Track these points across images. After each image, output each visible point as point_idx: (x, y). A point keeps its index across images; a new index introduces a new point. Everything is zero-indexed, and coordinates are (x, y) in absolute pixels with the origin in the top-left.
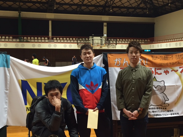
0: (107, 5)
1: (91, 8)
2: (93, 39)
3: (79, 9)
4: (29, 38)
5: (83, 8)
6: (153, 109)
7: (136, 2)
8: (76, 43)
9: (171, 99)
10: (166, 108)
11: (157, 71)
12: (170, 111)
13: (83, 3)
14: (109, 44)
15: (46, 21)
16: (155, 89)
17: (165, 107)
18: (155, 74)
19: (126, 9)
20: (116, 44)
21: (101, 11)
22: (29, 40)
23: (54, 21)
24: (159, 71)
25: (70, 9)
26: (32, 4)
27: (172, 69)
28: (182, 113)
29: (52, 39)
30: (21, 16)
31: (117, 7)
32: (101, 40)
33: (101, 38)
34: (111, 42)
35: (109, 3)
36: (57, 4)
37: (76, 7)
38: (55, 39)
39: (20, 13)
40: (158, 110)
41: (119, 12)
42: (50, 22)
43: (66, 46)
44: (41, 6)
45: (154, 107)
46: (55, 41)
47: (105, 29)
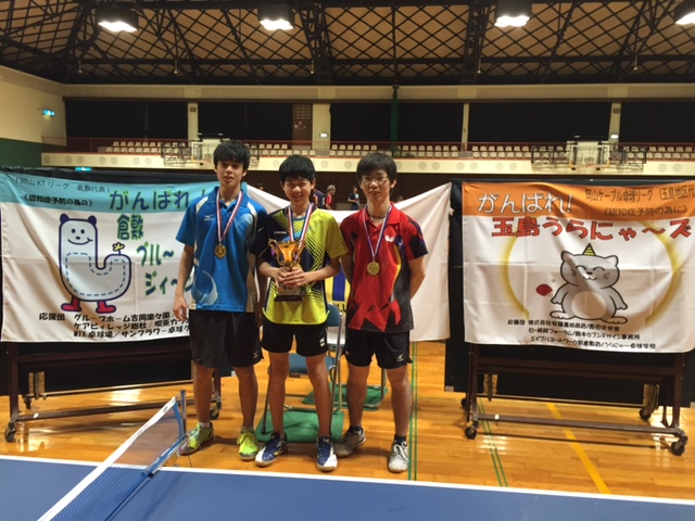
0: (625, 53)
1: (577, 65)
2: (575, 149)
3: (543, 69)
4: (414, 148)
5: (555, 65)
6: (578, 325)
8: (527, 159)
9: (635, 306)
10: (617, 329)
11: (598, 229)
12: (631, 337)
13: (554, 53)
14: (623, 160)
15: (456, 106)
16: (587, 276)
17: (614, 325)
18: (593, 237)
19: (684, 63)
20: (645, 160)
21: (608, 70)
22: (414, 154)
23: (476, 106)
24: (604, 231)
25: (521, 71)
26: (425, 66)
27: (645, 225)
28: (664, 346)
29: (470, 149)
30: (399, 97)
31: (655, 57)
32: (600, 149)
33: (600, 144)
34: (631, 155)
35: (632, 47)
36: (486, 60)
37: (536, 65)
38: (475, 148)
39: (396, 89)
40: (595, 330)
41: (664, 70)
42: (466, 108)
43: (501, 167)
44: (447, 69)
45: (581, 322)
46: (476, 155)
47: (615, 120)
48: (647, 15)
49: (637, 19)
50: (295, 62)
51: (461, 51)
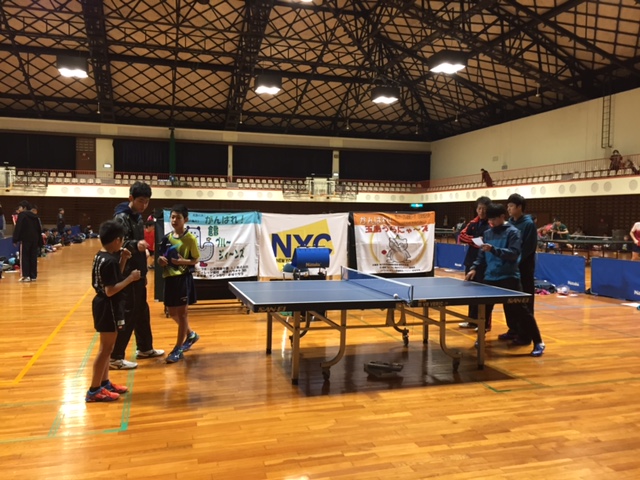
0: (340, 116)
2: (312, 183)
3: (285, 123)
4: (189, 179)
5: (294, 121)
6: (395, 264)
7: (396, 111)
8: (279, 189)
11: (400, 229)
13: (293, 112)
14: (344, 191)
15: (222, 147)
17: (407, 264)
18: (399, 232)
19: (376, 125)
20: (357, 192)
21: (329, 127)
22: (191, 184)
23: (238, 147)
25: (268, 123)
26: (195, 113)
27: (414, 227)
28: (422, 270)
29: (234, 181)
30: (176, 137)
31: (358, 120)
32: (328, 184)
33: (328, 180)
34: (348, 188)
35: (344, 112)
36: (245, 113)
37: (280, 119)
38: (239, 180)
39: (172, 130)
40: (401, 266)
41: (363, 129)
42: (230, 149)
43: (261, 195)
44: (213, 117)
45: (397, 263)
46: (241, 185)
47: (336, 163)
48: (353, 92)
49: (347, 94)
50: (78, 101)
51: (224, 105)
